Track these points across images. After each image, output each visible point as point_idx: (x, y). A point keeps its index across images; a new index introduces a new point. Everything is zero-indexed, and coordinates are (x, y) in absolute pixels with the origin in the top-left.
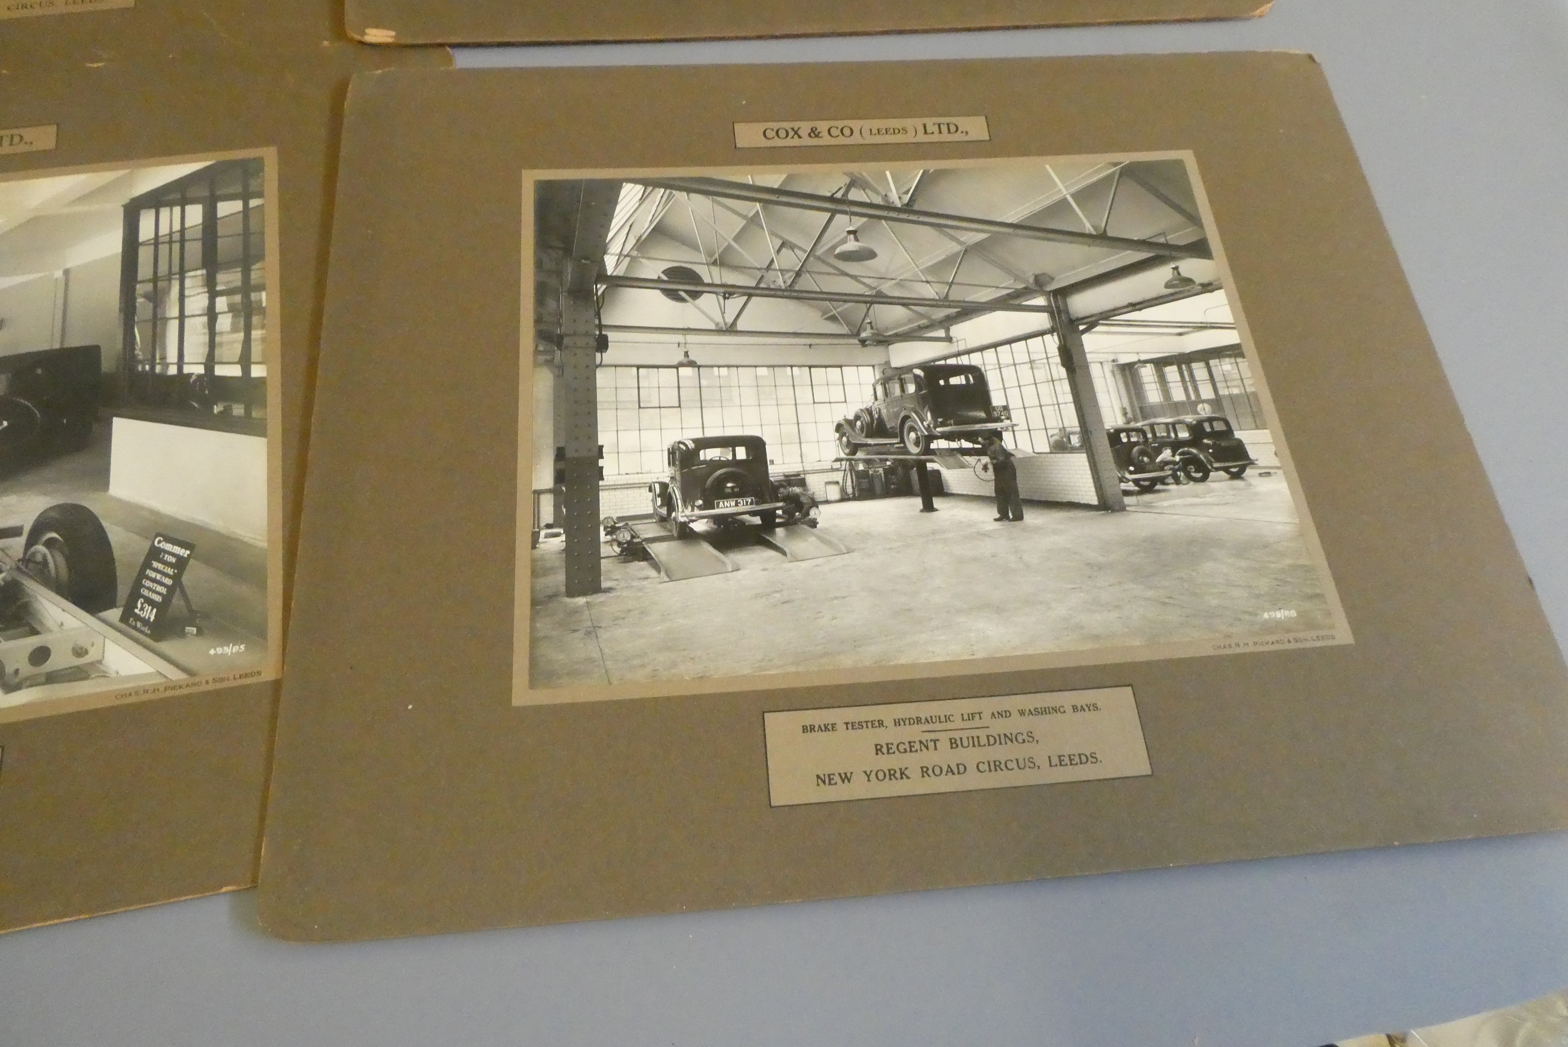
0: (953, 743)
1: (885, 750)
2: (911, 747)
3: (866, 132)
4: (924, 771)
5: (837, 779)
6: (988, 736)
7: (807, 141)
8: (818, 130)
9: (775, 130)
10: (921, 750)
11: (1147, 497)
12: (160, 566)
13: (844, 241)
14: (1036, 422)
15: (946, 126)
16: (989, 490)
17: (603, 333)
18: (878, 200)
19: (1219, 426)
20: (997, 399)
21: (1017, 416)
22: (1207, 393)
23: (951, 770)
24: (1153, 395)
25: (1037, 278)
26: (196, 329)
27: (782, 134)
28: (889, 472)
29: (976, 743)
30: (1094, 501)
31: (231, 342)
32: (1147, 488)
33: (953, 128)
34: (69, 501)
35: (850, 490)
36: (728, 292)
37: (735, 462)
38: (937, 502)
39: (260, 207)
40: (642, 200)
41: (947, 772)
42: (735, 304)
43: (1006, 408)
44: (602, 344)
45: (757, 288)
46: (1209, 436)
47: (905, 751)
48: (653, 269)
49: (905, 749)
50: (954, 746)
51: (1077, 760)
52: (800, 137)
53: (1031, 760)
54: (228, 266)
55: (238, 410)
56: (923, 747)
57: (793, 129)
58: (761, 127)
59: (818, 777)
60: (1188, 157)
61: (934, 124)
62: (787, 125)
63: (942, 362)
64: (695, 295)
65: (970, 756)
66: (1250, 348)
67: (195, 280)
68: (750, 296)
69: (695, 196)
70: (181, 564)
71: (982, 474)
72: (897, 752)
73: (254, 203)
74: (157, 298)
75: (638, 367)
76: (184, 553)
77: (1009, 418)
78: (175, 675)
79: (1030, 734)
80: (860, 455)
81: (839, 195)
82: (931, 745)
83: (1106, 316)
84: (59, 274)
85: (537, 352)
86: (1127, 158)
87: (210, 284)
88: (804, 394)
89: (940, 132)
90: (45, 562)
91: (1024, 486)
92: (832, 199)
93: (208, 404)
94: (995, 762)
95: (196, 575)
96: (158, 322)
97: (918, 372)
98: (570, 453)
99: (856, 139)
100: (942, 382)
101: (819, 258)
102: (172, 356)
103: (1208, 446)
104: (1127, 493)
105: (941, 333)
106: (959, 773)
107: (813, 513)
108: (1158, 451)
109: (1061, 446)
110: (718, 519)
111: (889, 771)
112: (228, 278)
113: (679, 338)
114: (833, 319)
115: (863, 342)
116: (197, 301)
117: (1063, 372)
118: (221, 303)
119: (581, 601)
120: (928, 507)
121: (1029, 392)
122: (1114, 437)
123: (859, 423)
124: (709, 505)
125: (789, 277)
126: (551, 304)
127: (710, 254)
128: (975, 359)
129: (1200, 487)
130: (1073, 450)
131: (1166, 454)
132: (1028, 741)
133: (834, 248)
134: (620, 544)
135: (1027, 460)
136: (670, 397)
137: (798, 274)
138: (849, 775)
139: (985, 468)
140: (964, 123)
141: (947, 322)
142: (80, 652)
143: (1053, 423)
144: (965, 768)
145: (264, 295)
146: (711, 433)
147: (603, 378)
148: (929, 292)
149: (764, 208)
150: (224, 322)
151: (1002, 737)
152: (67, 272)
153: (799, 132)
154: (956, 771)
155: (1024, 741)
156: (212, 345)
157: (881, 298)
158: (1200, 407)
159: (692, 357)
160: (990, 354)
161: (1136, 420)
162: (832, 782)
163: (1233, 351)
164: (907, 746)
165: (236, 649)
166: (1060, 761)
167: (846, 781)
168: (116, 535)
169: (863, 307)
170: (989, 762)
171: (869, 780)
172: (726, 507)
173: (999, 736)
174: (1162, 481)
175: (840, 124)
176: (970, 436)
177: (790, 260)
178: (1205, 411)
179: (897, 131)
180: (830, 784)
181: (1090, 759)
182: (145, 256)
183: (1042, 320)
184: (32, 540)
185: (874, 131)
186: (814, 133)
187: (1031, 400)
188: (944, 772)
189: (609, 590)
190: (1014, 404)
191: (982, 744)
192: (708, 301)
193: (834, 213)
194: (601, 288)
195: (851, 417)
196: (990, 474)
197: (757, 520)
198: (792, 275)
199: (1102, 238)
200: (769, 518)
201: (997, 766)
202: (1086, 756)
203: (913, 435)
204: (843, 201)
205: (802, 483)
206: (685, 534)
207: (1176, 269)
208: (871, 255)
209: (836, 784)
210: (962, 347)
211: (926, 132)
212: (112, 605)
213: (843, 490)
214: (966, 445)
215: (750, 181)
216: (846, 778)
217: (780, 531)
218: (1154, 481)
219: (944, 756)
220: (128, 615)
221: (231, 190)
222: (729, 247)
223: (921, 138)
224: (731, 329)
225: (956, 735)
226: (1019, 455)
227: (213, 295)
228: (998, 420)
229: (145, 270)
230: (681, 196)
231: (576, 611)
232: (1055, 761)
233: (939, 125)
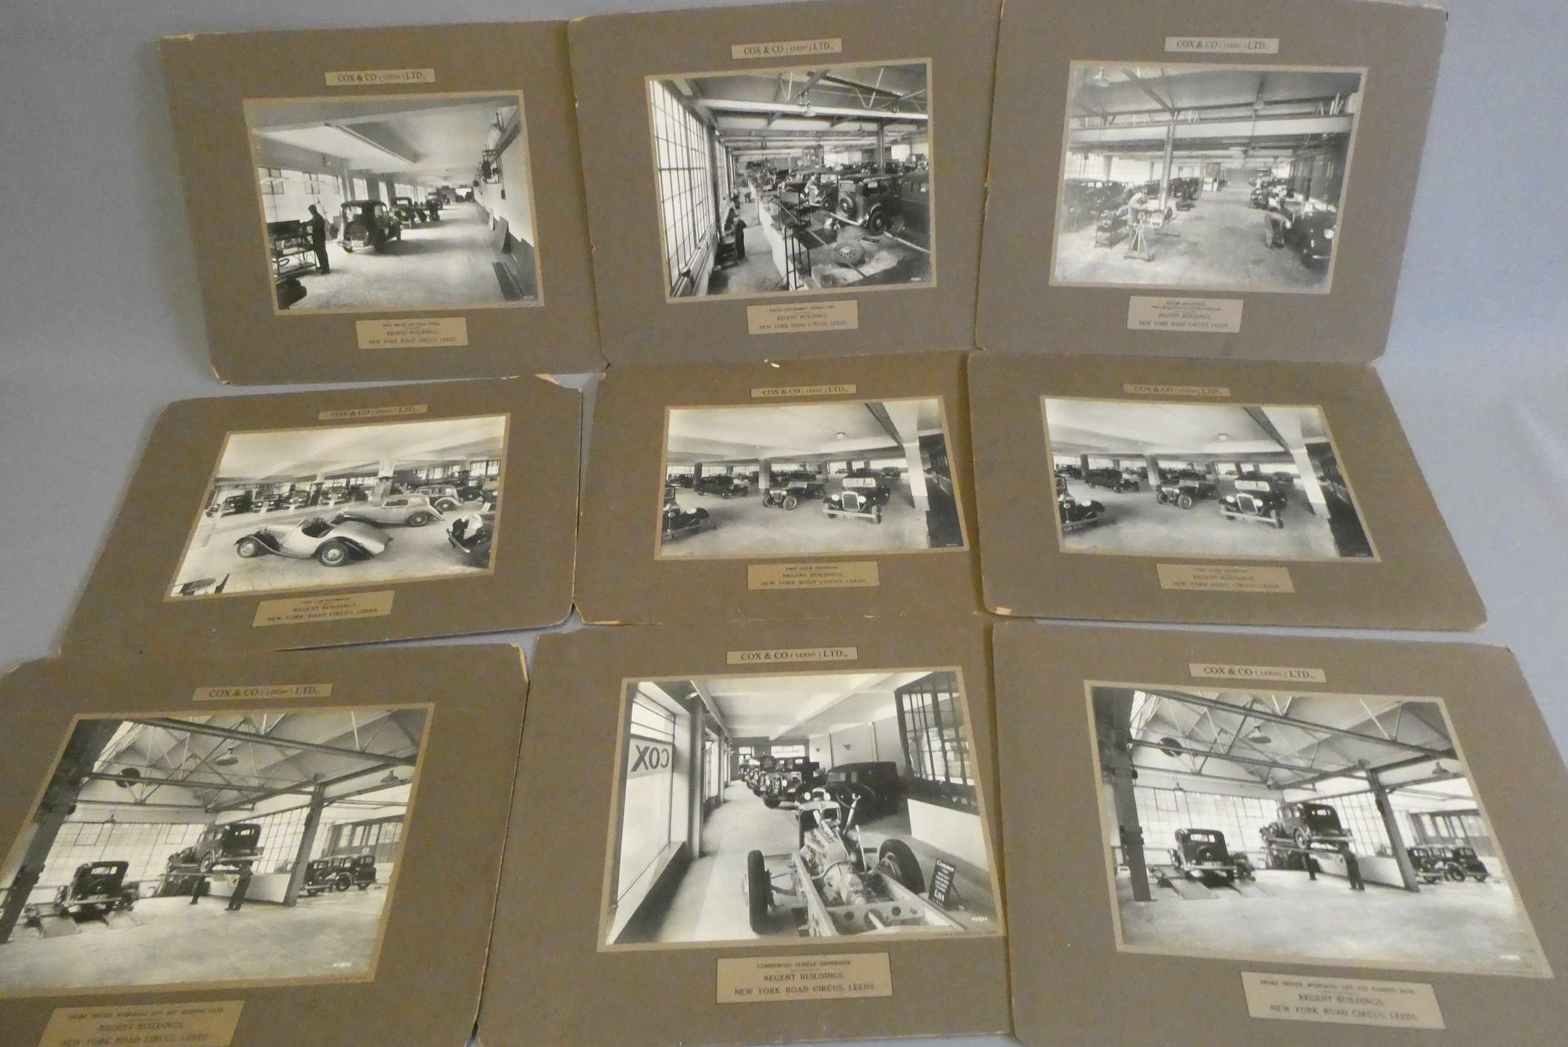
1: (1304, 998)
2: (1317, 998)
3: (1259, 673)
4: (1326, 1011)
5: (1281, 1009)
6: (1357, 998)
7: (1228, 676)
8: (1233, 670)
9: (1210, 669)
10: (1323, 1001)
11: (1431, 886)
12: (942, 875)
13: (1252, 732)
14: (1367, 840)
15: (1302, 673)
16: (1345, 872)
17: (1134, 769)
18: (1269, 711)
19: (1469, 853)
20: (1344, 825)
21: (1356, 835)
22: (1460, 833)
23: (1339, 1012)
24: (1430, 832)
25: (1360, 762)
26: (938, 756)
27: (1214, 671)
28: (1290, 857)
29: (1351, 1001)
30: (1402, 884)
31: (955, 766)
32: (1431, 881)
33: (1306, 675)
34: (895, 838)
35: (1270, 864)
36: (1195, 753)
37: (1209, 843)
39: (958, 698)
40: (1146, 700)
41: (1337, 1013)
42: (1200, 760)
43: (1349, 830)
44: (1135, 775)
45: (1210, 752)
46: (1463, 857)
48: (1155, 738)
49: (1315, 999)
50: (1340, 1000)
51: (1406, 1017)
52: (1224, 673)
53: (1381, 1014)
54: (948, 726)
55: (964, 801)
56: (1324, 999)
57: (1219, 669)
58: (1203, 666)
59: (1272, 1006)
60: (1440, 702)
61: (1295, 672)
62: (1216, 666)
63: (1313, 802)
64: (1179, 754)
65: (1348, 1007)
66: (1483, 810)
67: (933, 732)
68: (1207, 757)
69: (1172, 701)
70: (951, 875)
71: (1340, 864)
72: (1310, 999)
73: (955, 695)
74: (917, 740)
75: (1155, 789)
76: (952, 869)
77: (1351, 835)
78: (960, 929)
79: (1379, 1001)
80: (1274, 847)
81: (1248, 706)
82: (1328, 999)
83: (1400, 786)
84: (870, 724)
85: (1103, 776)
86: (1404, 699)
87: (941, 735)
88: (1241, 812)
89: (1299, 676)
90: (889, 867)
91: (1363, 874)
92: (1244, 708)
93: (950, 796)
94: (1362, 1011)
95: (958, 880)
96: (919, 753)
97: (1300, 806)
98: (1127, 830)
99: (1254, 677)
100: (1313, 813)
101: (1241, 740)
102: (929, 771)
103: (1463, 863)
104: (1420, 883)
105: (1310, 786)
107: (1253, 874)
108: (1435, 862)
109: (1381, 853)
111: (1308, 1008)
112: (949, 733)
113: (1173, 775)
114: (1252, 773)
115: (1269, 787)
116: (936, 744)
117: (1379, 814)
118: (948, 745)
119: (1142, 905)
121: (1361, 823)
122: (1410, 852)
123: (1271, 830)
125: (1226, 748)
126: (1107, 752)
127: (1184, 733)
128: (1329, 802)
129: (1460, 884)
130: (1388, 856)
131: (1440, 865)
132: (1379, 1004)
133: (1247, 735)
134: (1157, 878)
135: (1363, 860)
136: (1172, 806)
137: (1231, 747)
138: (1287, 1008)
139: (1341, 860)
140: (1312, 672)
141: (1313, 781)
142: (914, 912)
143: (1376, 841)
144: (1347, 1012)
145: (967, 743)
146: (1195, 827)
147: (1137, 793)
148: (1302, 763)
149: (1210, 710)
150: (951, 756)
151: (1365, 1000)
152: (874, 723)
153: (1224, 671)
154: (1342, 1014)
155: (1376, 1004)
156: (947, 767)
157: (1276, 764)
158: (1457, 841)
159: (1181, 786)
160: (1338, 800)
161: (1422, 844)
163: (1474, 813)
165: (983, 919)
166: (1397, 1016)
167: (1286, 1010)
168: (920, 858)
169: (1267, 768)
170: (1359, 1012)
171: (1298, 1011)
172: (1208, 866)
174: (1439, 878)
175: (1245, 668)
176: (1332, 843)
177: (1226, 739)
178: (1460, 844)
179: (1275, 674)
180: (1278, 1011)
181: (1413, 1017)
182: (908, 718)
183: (1365, 785)
184: (882, 856)
185: (1264, 673)
186: (1231, 672)
187: (1363, 827)
189: (1155, 901)
190: (1354, 828)
191: (1354, 1002)
192: (1186, 758)
193: (1246, 716)
194: (1131, 746)
195: (1267, 826)
196: (1344, 864)
197: (1225, 874)
199: (1394, 743)
200: (1230, 874)
203: (1301, 839)
204: (1250, 710)
205: (1245, 858)
206: (1189, 877)
207: (1438, 764)
208: (1268, 741)
209: (1281, 1011)
210: (1322, 795)
211: (1291, 676)
212: (923, 891)
213: (1267, 864)
214: (1330, 847)
215: (1200, 694)
217: (1237, 881)
218: (1434, 878)
220: (931, 896)
221: (943, 687)
222: (1193, 729)
223: (1289, 679)
224: (1199, 774)
226: (1359, 857)
227: (943, 741)
228: (1345, 835)
229: (909, 726)
230: (1165, 700)
231: (1140, 910)
233: (1298, 672)
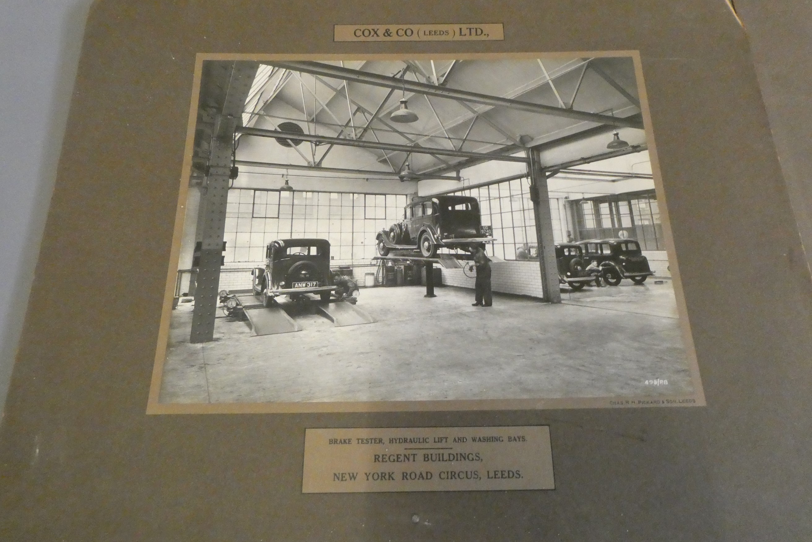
0: (426, 458)
1: (380, 459)
2: (398, 458)
3: (422, 33)
4: (405, 476)
5: (347, 477)
6: (449, 454)
7: (382, 38)
8: (390, 32)
9: (362, 30)
10: (404, 461)
11: (577, 295)
13: (398, 108)
14: (509, 239)
15: (475, 29)
16: (471, 284)
17: (236, 166)
18: (423, 81)
19: (632, 247)
20: (485, 222)
21: (497, 234)
22: (626, 222)
23: (422, 475)
24: (590, 223)
25: (522, 138)
27: (366, 33)
28: (408, 268)
29: (441, 459)
30: (540, 295)
32: (577, 288)
33: (479, 32)
35: (380, 280)
36: (319, 140)
37: (309, 257)
38: (436, 291)
40: (271, 76)
41: (419, 477)
42: (322, 149)
43: (490, 228)
44: (234, 173)
45: (337, 139)
46: (623, 253)
47: (394, 461)
48: (272, 124)
49: (394, 460)
50: (426, 459)
51: (506, 475)
52: (378, 36)
53: (475, 473)
56: (406, 459)
57: (373, 30)
58: (352, 28)
59: (335, 475)
60: (635, 55)
61: (467, 28)
62: (370, 27)
63: (452, 194)
64: (297, 142)
65: (435, 467)
66: (661, 193)
68: (332, 144)
69: (305, 74)
71: (468, 273)
72: (388, 461)
75: (255, 190)
77: (491, 235)
79: (477, 455)
80: (390, 256)
81: (398, 76)
82: (411, 458)
83: (565, 166)
85: (192, 177)
86: (593, 55)
88: (359, 212)
89: (470, 34)
91: (495, 282)
92: (393, 79)
94: (451, 472)
97: (435, 200)
98: (204, 247)
99: (415, 38)
100: (450, 208)
101: (380, 120)
103: (623, 261)
104: (563, 291)
105: (454, 174)
106: (427, 478)
107: (355, 294)
108: (589, 263)
109: (524, 256)
110: (293, 295)
111: (382, 473)
113: (283, 171)
114: (384, 161)
115: (402, 179)
117: (531, 204)
119: (199, 346)
120: (430, 294)
121: (507, 217)
122: (560, 251)
123: (392, 234)
124: (288, 286)
125: (360, 131)
126: (205, 145)
127: (310, 115)
128: (474, 193)
129: (613, 289)
130: (531, 259)
131: (593, 265)
132: (476, 460)
133: (390, 113)
134: (228, 309)
135: (500, 265)
136: (272, 211)
137: (365, 130)
138: (355, 475)
139: (471, 269)
140: (486, 28)
141: (459, 167)
143: (520, 239)
144: (431, 474)
146: (295, 236)
147: (232, 196)
148: (449, 145)
149: (348, 84)
151: (459, 456)
153: (378, 32)
154: (425, 478)
155: (473, 459)
157: (417, 149)
158: (620, 233)
159: (290, 184)
160: (484, 191)
161: (576, 240)
162: (344, 479)
163: (648, 194)
164: (395, 458)
166: (495, 475)
167: (353, 479)
169: (405, 154)
170: (448, 473)
171: (368, 479)
172: (300, 287)
173: (457, 454)
174: (588, 283)
175: (405, 27)
176: (464, 246)
177: (361, 120)
178: (623, 235)
179: (442, 33)
180: (342, 480)
181: (515, 475)
183: (522, 168)
185: (427, 33)
186: (387, 33)
187: (507, 222)
188: (418, 477)
189: (217, 340)
190: (496, 225)
191: (445, 459)
192: (305, 147)
193: (394, 88)
194: (238, 135)
195: (387, 229)
196: (474, 273)
197: (318, 297)
198: (361, 130)
199: (569, 111)
200: (326, 296)
201: (453, 475)
202: (513, 473)
203: (426, 244)
204: (401, 80)
205: (350, 273)
206: (271, 304)
207: (617, 135)
208: (413, 118)
209: (346, 480)
210: (466, 184)
211: (461, 34)
213: (376, 279)
214: (460, 252)
215: (341, 64)
216: (353, 477)
217: (332, 306)
218: (583, 283)
219: (420, 466)
222: (323, 110)
223: (458, 38)
224: (318, 167)
225: (429, 452)
226: (494, 261)
228: (484, 236)
230: (296, 74)
231: (194, 353)
232: (492, 474)
233: (470, 29)
